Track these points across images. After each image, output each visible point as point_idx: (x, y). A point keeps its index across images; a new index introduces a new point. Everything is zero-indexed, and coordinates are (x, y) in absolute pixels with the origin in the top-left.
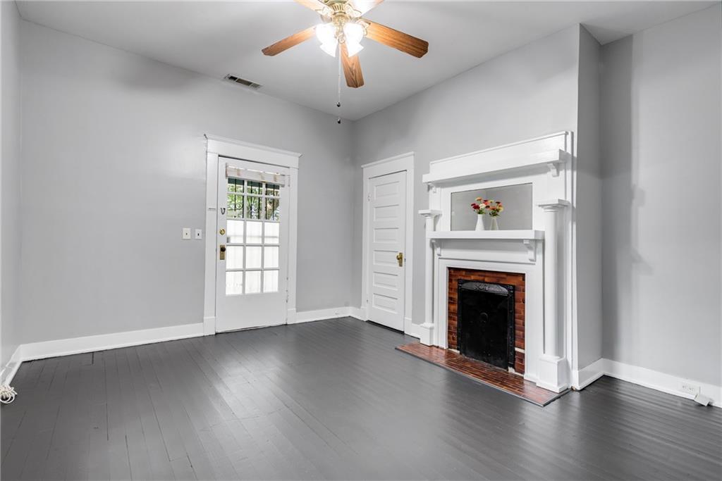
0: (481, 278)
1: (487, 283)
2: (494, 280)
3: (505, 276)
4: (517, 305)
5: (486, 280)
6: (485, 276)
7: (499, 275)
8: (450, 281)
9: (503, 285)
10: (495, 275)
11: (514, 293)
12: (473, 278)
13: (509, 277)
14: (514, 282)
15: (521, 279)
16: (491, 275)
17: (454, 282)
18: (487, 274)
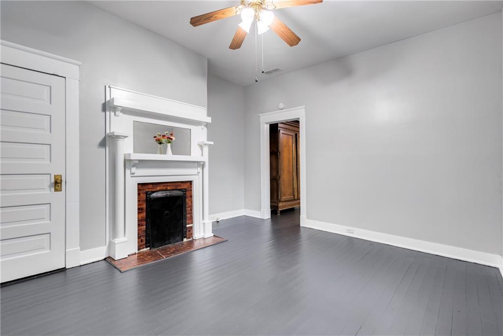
0: (164, 188)
1: (168, 190)
2: (174, 188)
3: (180, 184)
4: (187, 200)
5: (169, 188)
6: (168, 186)
7: (177, 184)
8: (139, 194)
9: (180, 190)
10: (174, 184)
11: (186, 193)
12: (158, 188)
13: (182, 184)
14: (185, 186)
15: (189, 184)
16: (171, 184)
17: (141, 195)
18: (169, 184)
